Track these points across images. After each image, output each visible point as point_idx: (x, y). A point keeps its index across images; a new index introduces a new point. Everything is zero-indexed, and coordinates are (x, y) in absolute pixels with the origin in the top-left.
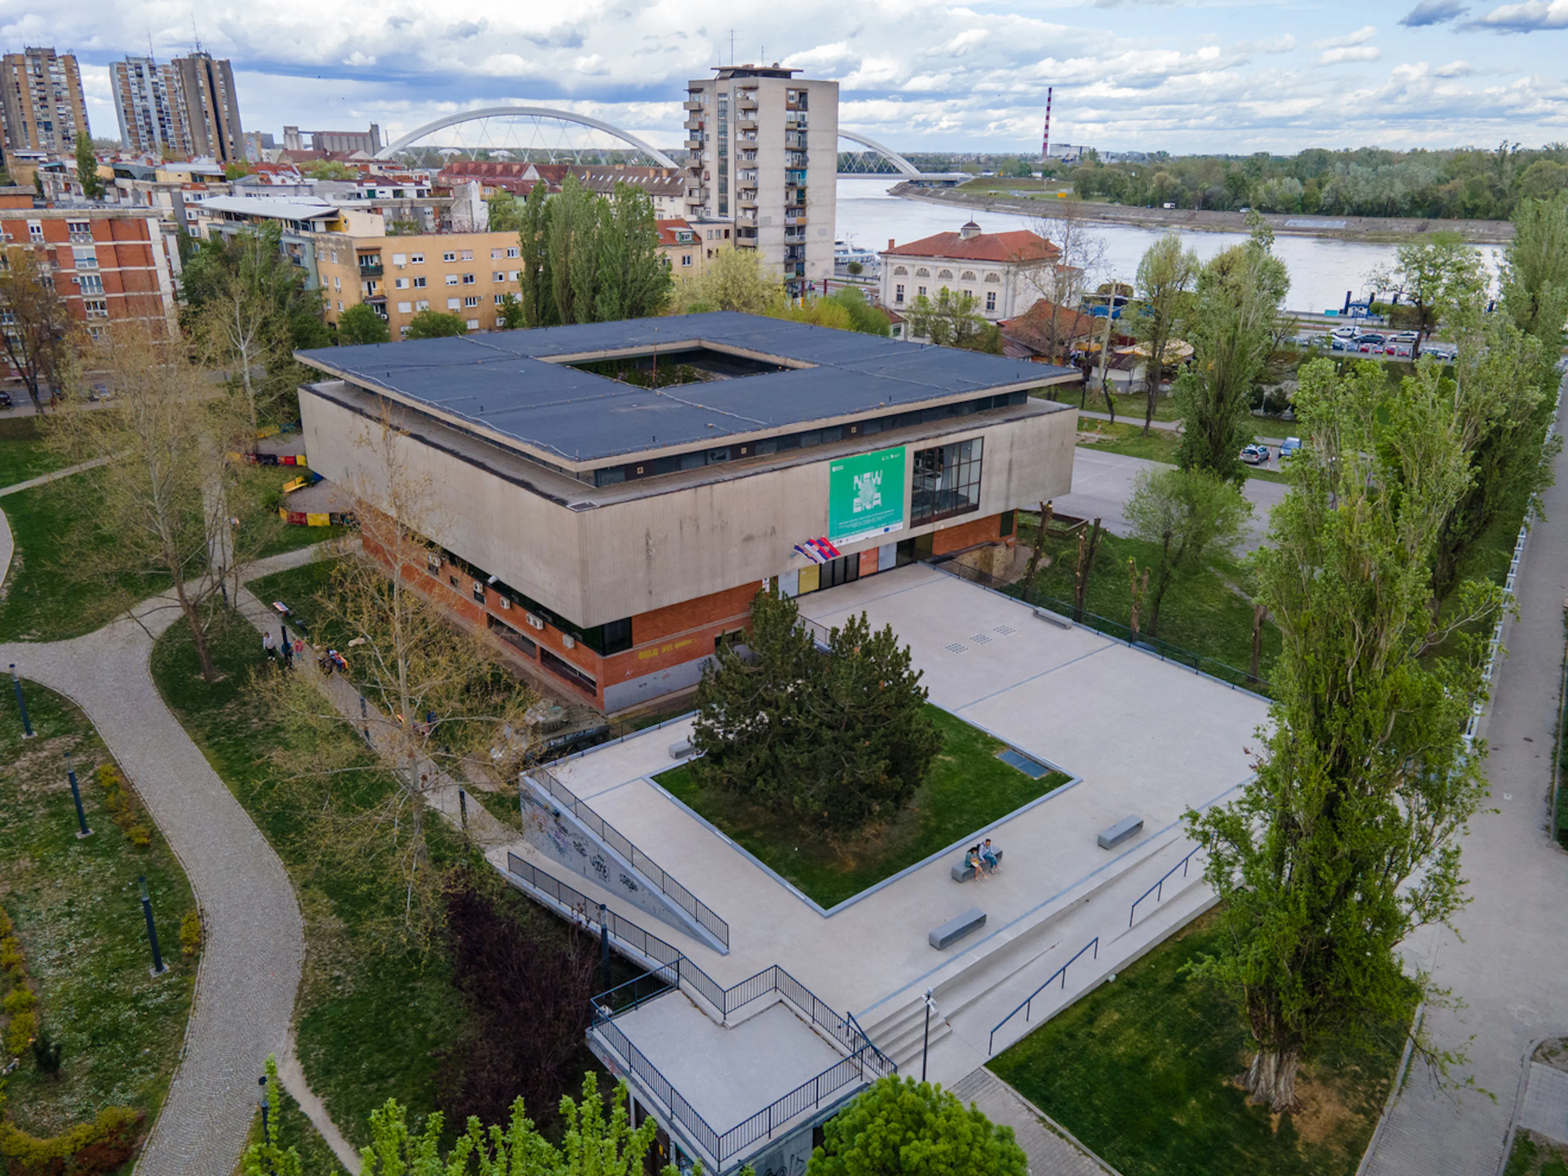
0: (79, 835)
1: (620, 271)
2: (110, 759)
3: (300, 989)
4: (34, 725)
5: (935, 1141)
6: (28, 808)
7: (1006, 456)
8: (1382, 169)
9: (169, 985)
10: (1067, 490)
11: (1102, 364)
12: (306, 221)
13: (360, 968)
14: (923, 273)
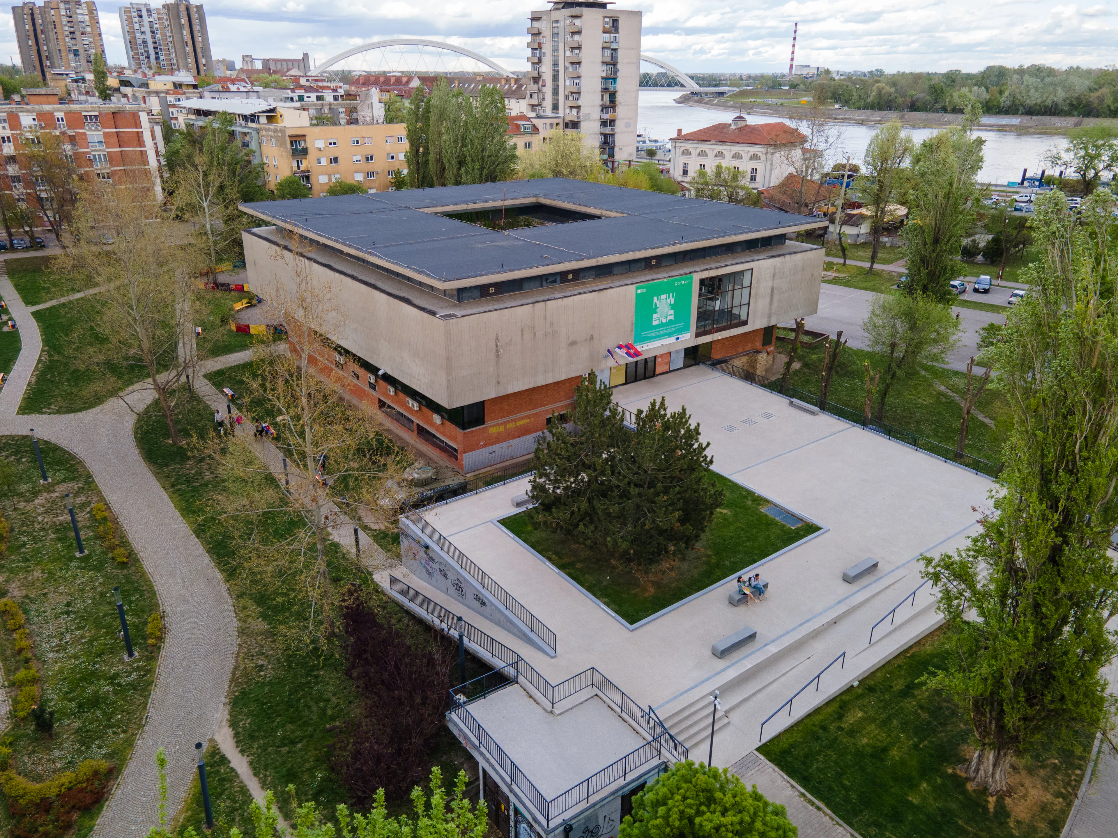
0: (78, 555)
1: (480, 149)
2: (103, 499)
3: (234, 673)
4: (49, 474)
5: (723, 814)
6: (42, 534)
7: (770, 284)
8: (1047, 80)
9: (138, 667)
10: (815, 311)
11: (837, 221)
12: (253, 115)
13: (278, 659)
14: (703, 154)
